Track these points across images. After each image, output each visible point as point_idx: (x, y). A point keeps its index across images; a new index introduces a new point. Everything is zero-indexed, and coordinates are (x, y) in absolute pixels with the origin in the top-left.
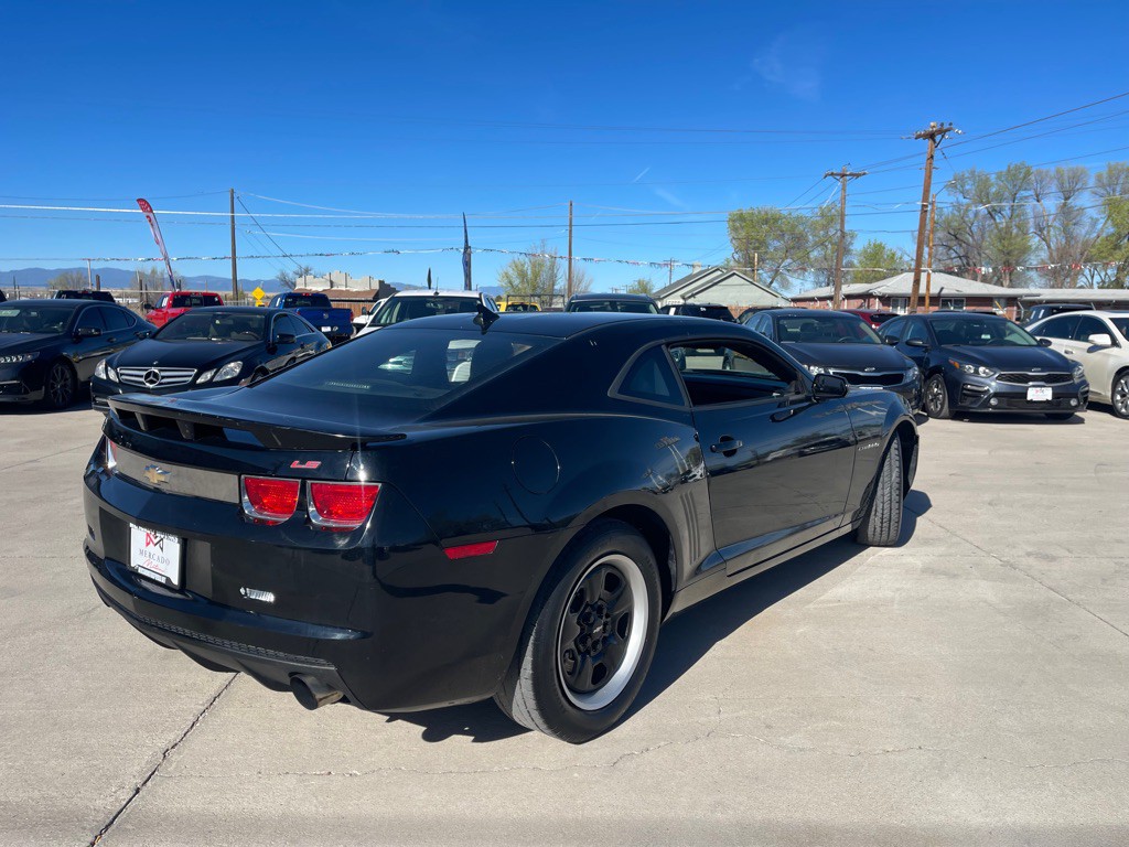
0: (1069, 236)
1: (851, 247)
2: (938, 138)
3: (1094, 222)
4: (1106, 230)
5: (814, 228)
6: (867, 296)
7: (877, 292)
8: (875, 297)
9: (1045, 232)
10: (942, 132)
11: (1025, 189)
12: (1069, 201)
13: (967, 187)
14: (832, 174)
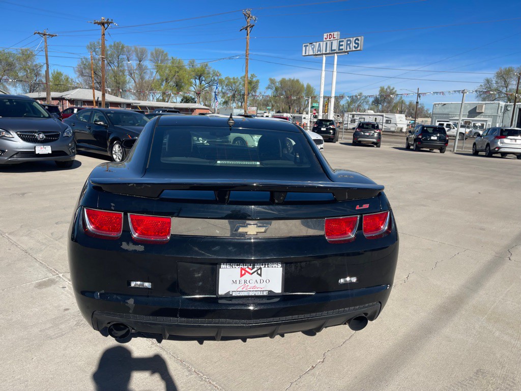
0: (142, 78)
1: (40, 72)
2: (106, 25)
3: (152, 73)
4: (156, 77)
5: (18, 59)
6: (61, 99)
7: (67, 97)
8: (66, 100)
9: (133, 75)
10: (108, 23)
11: (123, 54)
12: (141, 63)
13: (97, 50)
14: (39, 33)
